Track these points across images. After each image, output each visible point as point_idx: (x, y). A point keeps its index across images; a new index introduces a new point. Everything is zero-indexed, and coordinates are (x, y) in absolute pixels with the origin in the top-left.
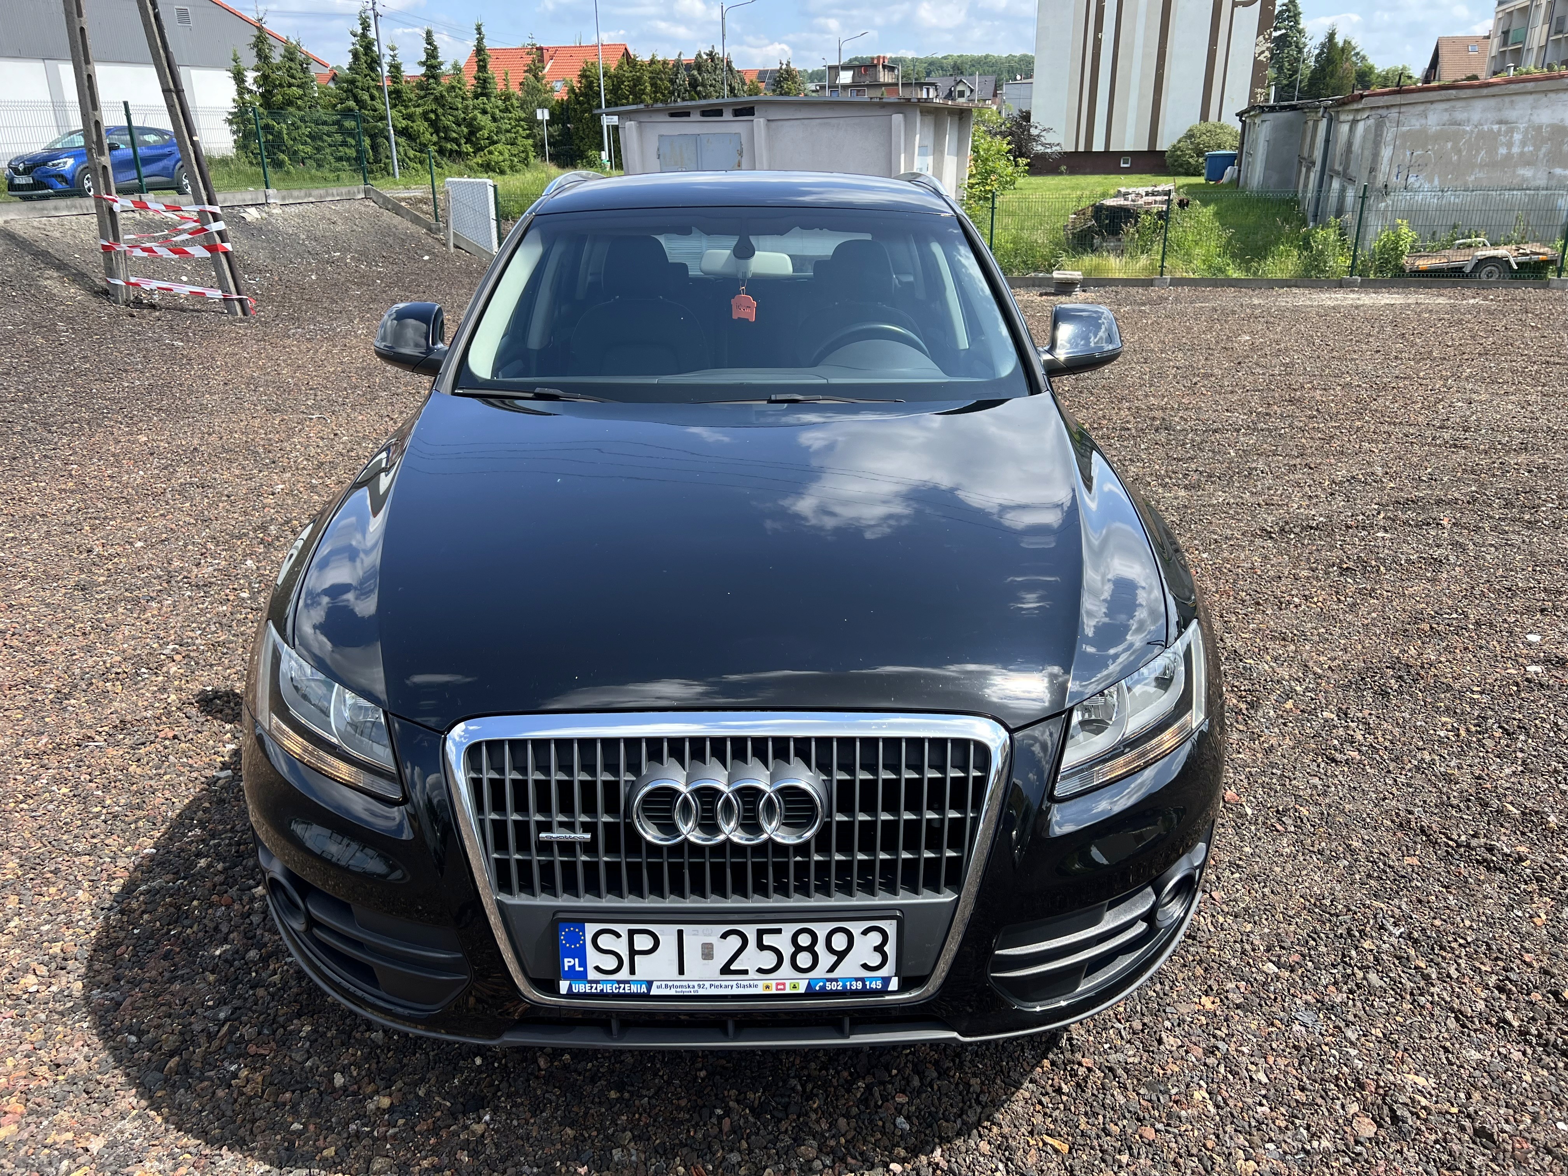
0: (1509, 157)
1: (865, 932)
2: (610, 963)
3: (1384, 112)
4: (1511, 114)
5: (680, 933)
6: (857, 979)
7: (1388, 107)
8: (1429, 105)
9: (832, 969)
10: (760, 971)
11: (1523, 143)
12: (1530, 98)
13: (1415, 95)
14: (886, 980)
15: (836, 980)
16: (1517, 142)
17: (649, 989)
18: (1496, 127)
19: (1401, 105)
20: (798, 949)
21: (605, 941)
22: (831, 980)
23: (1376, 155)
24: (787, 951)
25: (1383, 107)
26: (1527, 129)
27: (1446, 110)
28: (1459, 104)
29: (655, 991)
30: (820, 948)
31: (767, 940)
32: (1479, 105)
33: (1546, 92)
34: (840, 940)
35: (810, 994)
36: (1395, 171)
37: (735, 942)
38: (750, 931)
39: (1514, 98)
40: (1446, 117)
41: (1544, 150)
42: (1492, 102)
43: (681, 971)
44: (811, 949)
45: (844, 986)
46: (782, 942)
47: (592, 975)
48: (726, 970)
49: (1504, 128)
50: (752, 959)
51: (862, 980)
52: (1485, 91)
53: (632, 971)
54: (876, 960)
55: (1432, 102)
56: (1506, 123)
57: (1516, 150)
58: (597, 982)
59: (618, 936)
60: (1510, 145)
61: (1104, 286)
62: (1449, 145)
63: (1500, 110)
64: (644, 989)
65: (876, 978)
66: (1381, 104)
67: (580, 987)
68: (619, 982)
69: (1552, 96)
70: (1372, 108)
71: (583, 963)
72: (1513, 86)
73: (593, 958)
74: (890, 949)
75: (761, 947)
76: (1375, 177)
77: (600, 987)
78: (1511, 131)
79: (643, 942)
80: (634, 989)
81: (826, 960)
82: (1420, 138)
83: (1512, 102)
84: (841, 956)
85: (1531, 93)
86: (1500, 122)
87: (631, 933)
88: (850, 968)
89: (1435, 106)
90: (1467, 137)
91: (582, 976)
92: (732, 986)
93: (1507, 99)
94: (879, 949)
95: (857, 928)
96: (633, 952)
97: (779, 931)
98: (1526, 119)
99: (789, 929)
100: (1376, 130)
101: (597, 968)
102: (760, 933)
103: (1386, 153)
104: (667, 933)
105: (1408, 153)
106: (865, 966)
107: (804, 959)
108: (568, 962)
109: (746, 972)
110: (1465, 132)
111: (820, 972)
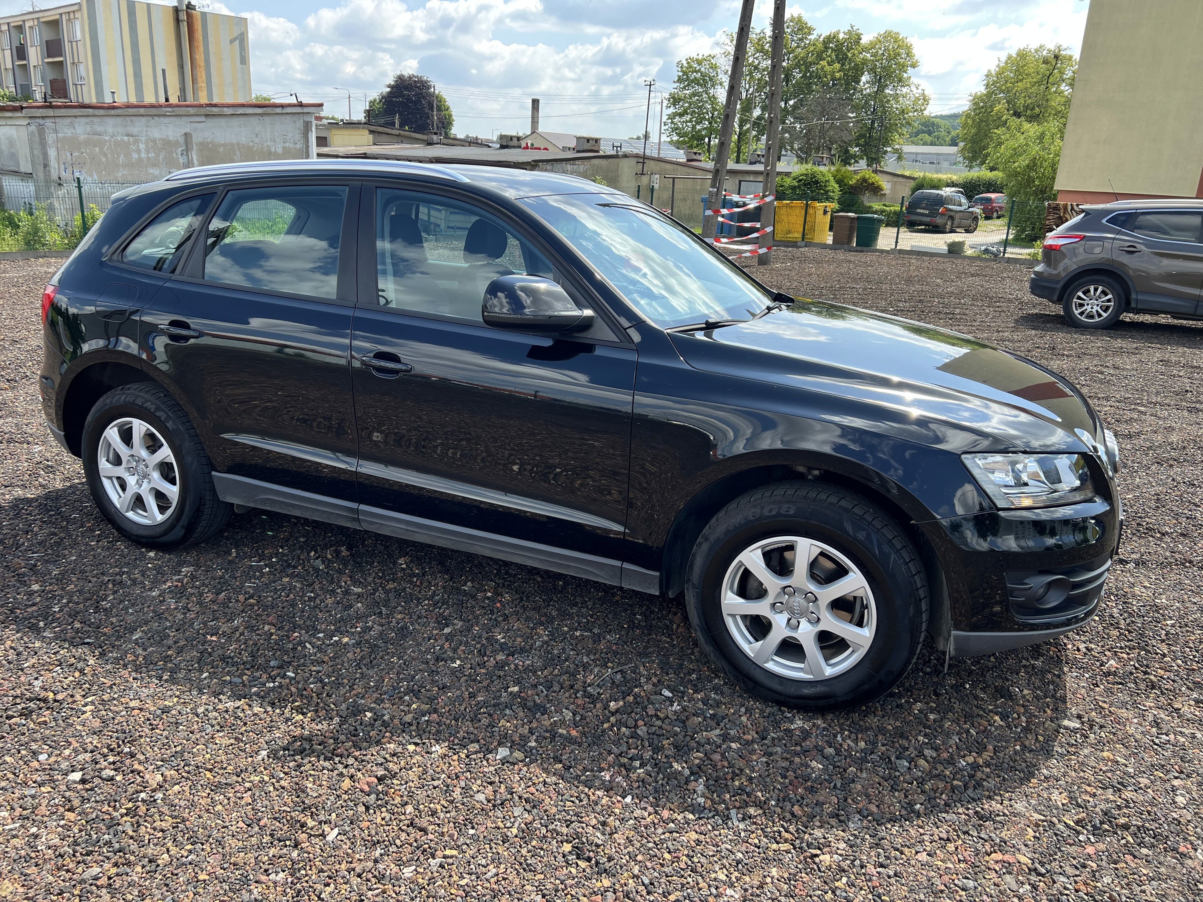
0: (140, 160)
3: (41, 121)
4: (134, 130)
7: (43, 117)
8: (73, 119)
11: (148, 151)
12: (144, 119)
13: (63, 110)
16: (143, 150)
18: (126, 138)
19: (54, 117)
23: (45, 155)
26: (147, 141)
27: (87, 123)
28: (95, 120)
32: (110, 121)
36: (62, 167)
39: (133, 118)
40: (89, 129)
41: (161, 156)
42: (119, 120)
49: (131, 139)
52: (113, 112)
56: (132, 136)
57: (143, 155)
60: (139, 151)
62: (97, 149)
63: (125, 126)
66: (38, 115)
70: (31, 117)
72: (130, 110)
76: (49, 171)
78: (136, 142)
82: (73, 144)
83: (132, 121)
85: (143, 116)
86: (128, 135)
100: (40, 134)
103: (52, 153)
105: (69, 154)
110: (106, 141)
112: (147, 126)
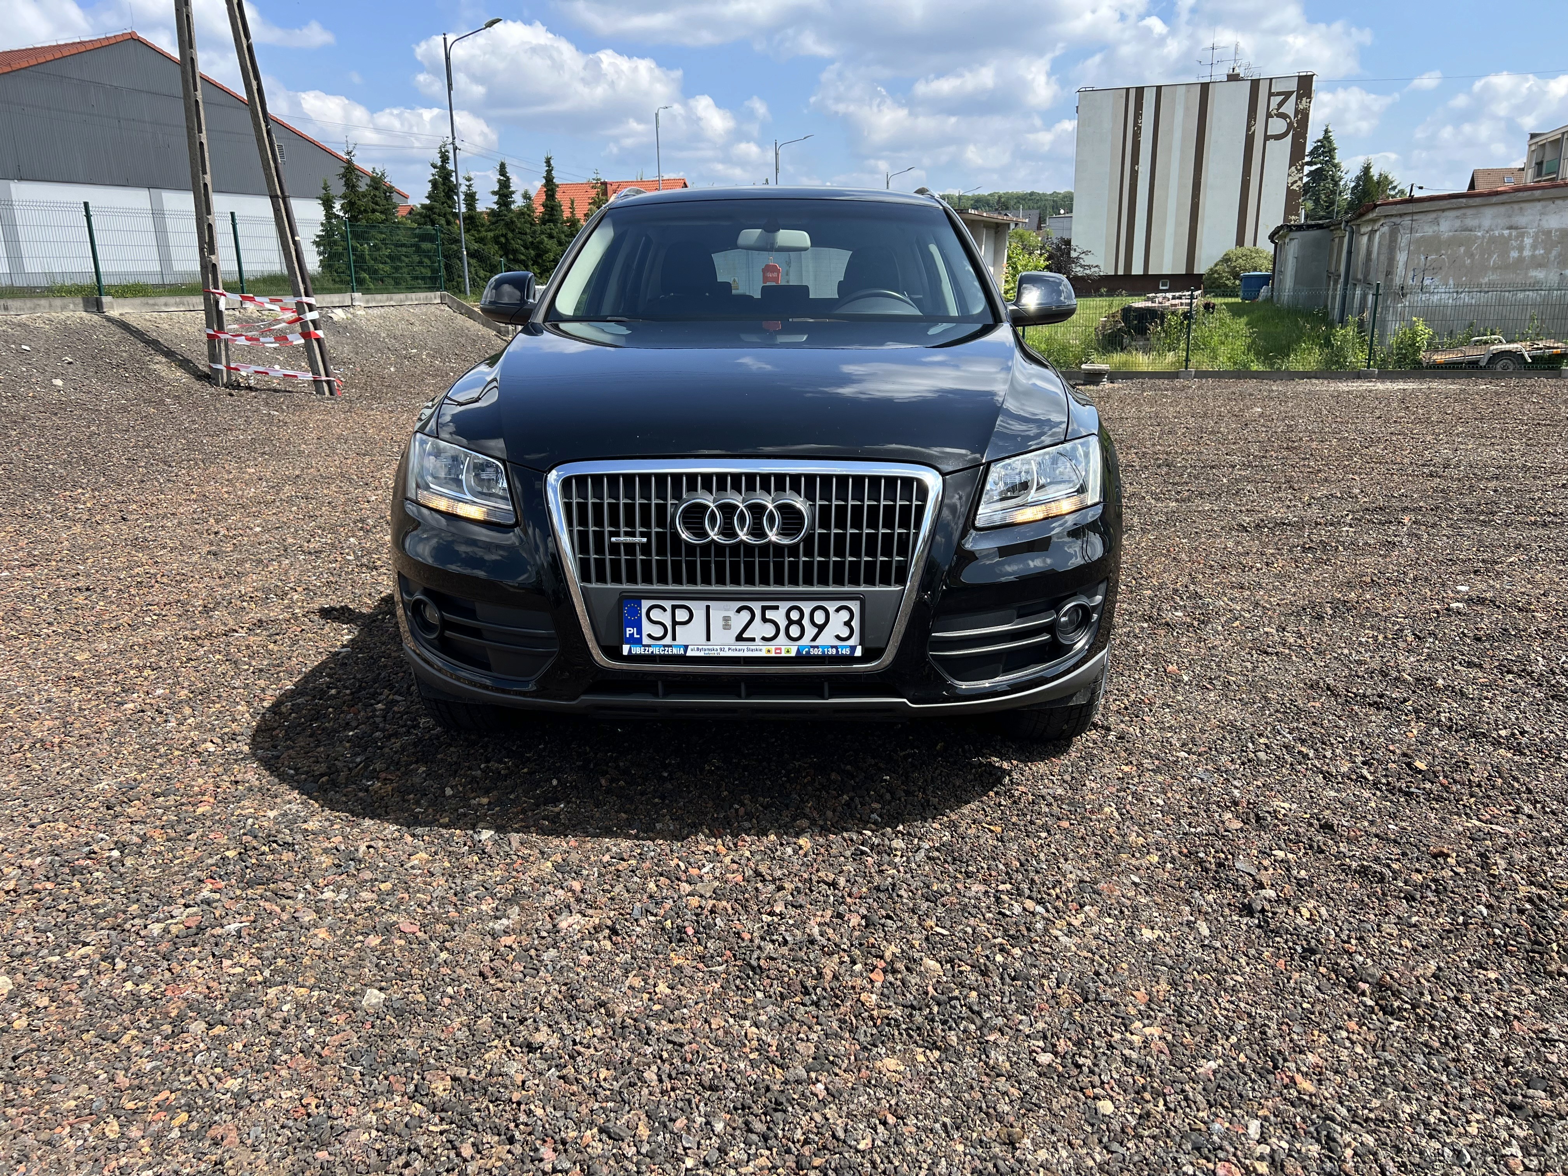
0: (1521, 259)
1: (838, 610)
2: (658, 632)
3: (1397, 220)
4: (1521, 220)
5: (708, 607)
6: (832, 647)
7: (1401, 215)
8: (1440, 213)
9: (814, 639)
10: (764, 639)
11: (1534, 247)
12: (1539, 205)
13: (1426, 204)
14: (853, 648)
15: (817, 647)
16: (1528, 246)
17: (685, 651)
18: (1506, 232)
19: (1413, 213)
20: (791, 622)
21: (655, 615)
22: (814, 647)
23: (1391, 260)
24: (783, 623)
25: (1396, 216)
26: (1537, 234)
27: (1457, 217)
28: (1469, 212)
29: (689, 653)
30: (806, 622)
31: (769, 614)
32: (1489, 212)
33: (1553, 199)
34: (819, 618)
35: (801, 659)
36: (1410, 275)
37: (745, 616)
38: (757, 606)
39: (1523, 205)
40: (1457, 224)
41: (1554, 253)
42: (1502, 209)
43: (708, 639)
44: (799, 622)
45: (823, 652)
46: (779, 616)
47: (646, 641)
48: (740, 638)
49: (1514, 233)
50: (759, 629)
51: (836, 647)
52: (1494, 199)
53: (674, 639)
54: (845, 633)
55: (1443, 210)
56: (1516, 228)
57: (1527, 253)
58: (649, 646)
59: (665, 610)
60: (1521, 249)
61: (1132, 379)
62: (1462, 249)
63: (1510, 216)
64: (682, 652)
65: (846, 647)
66: (1394, 212)
67: (637, 650)
68: (665, 646)
69: (1559, 202)
70: (1386, 216)
71: (640, 632)
72: (1521, 194)
73: (647, 628)
74: (855, 624)
75: (765, 620)
76: (1392, 280)
77: (651, 650)
78: (1521, 236)
79: (682, 615)
80: (675, 651)
81: (810, 631)
82: (1433, 244)
83: (1521, 208)
84: (821, 628)
85: (1539, 200)
86: (1510, 228)
87: (674, 608)
88: (827, 639)
89: (1447, 213)
90: (1479, 242)
91: (639, 642)
92: (744, 651)
93: (1516, 206)
94: (848, 624)
95: (831, 606)
96: (675, 623)
97: (777, 608)
98: (1536, 224)
99: (784, 606)
100: (1390, 236)
101: (649, 636)
102: (764, 609)
103: (1401, 258)
104: (698, 608)
105: (1423, 258)
106: (838, 637)
107: (795, 631)
108: (629, 631)
109: (753, 640)
110: (1477, 237)
111: (806, 641)
112: (1541, 214)
